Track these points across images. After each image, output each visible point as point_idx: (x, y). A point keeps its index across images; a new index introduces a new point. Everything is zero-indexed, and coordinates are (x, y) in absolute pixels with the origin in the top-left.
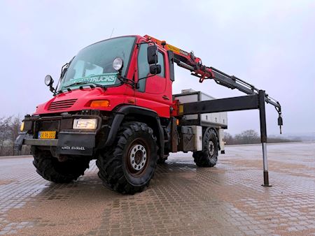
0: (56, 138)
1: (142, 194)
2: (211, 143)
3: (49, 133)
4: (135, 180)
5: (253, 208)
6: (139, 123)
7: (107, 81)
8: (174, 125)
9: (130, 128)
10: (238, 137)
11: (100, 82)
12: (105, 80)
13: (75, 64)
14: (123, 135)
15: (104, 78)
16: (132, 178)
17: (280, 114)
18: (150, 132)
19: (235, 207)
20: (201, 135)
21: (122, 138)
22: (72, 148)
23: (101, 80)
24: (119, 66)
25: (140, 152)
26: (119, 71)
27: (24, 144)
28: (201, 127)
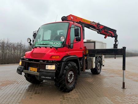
0: (38, 72)
2: (99, 63)
3: (34, 68)
6: (71, 62)
7: (57, 45)
8: (84, 59)
9: (68, 66)
11: (54, 45)
12: (56, 44)
14: (65, 69)
15: (56, 43)
18: (75, 65)
22: (46, 78)
23: (54, 44)
24: (63, 40)
25: (71, 74)
26: (63, 42)
27: (22, 71)
28: (95, 57)
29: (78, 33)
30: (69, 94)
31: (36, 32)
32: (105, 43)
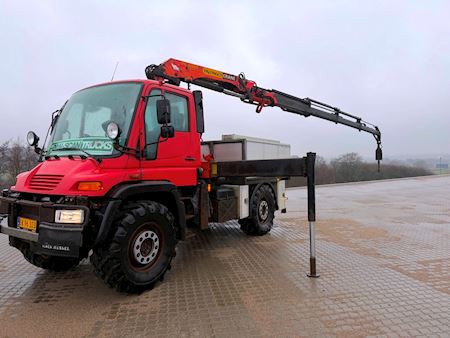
2: (264, 203)
3: (29, 221)
7: (103, 149)
8: (203, 192)
9: (132, 214)
11: (94, 149)
12: (100, 147)
13: (67, 112)
15: (99, 145)
17: (379, 144)
18: (162, 212)
21: (120, 229)
22: (55, 248)
23: (95, 146)
24: (114, 134)
28: (247, 186)
30: (135, 298)
32: (286, 146)
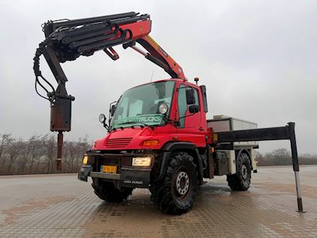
0: (117, 172)
1: (188, 214)
2: (244, 167)
3: (110, 167)
4: (182, 203)
5: (288, 231)
6: (182, 153)
7: (154, 121)
8: (210, 153)
9: (175, 158)
10: (268, 156)
11: (148, 122)
12: (152, 120)
14: (171, 166)
15: (151, 118)
16: (179, 202)
18: (190, 160)
19: (272, 229)
20: (234, 159)
21: (170, 168)
22: (133, 182)
23: (149, 120)
24: (164, 111)
25: (183, 178)
26: (165, 114)
27: (89, 175)
28: (234, 151)
29: (193, 98)
31: (115, 104)
